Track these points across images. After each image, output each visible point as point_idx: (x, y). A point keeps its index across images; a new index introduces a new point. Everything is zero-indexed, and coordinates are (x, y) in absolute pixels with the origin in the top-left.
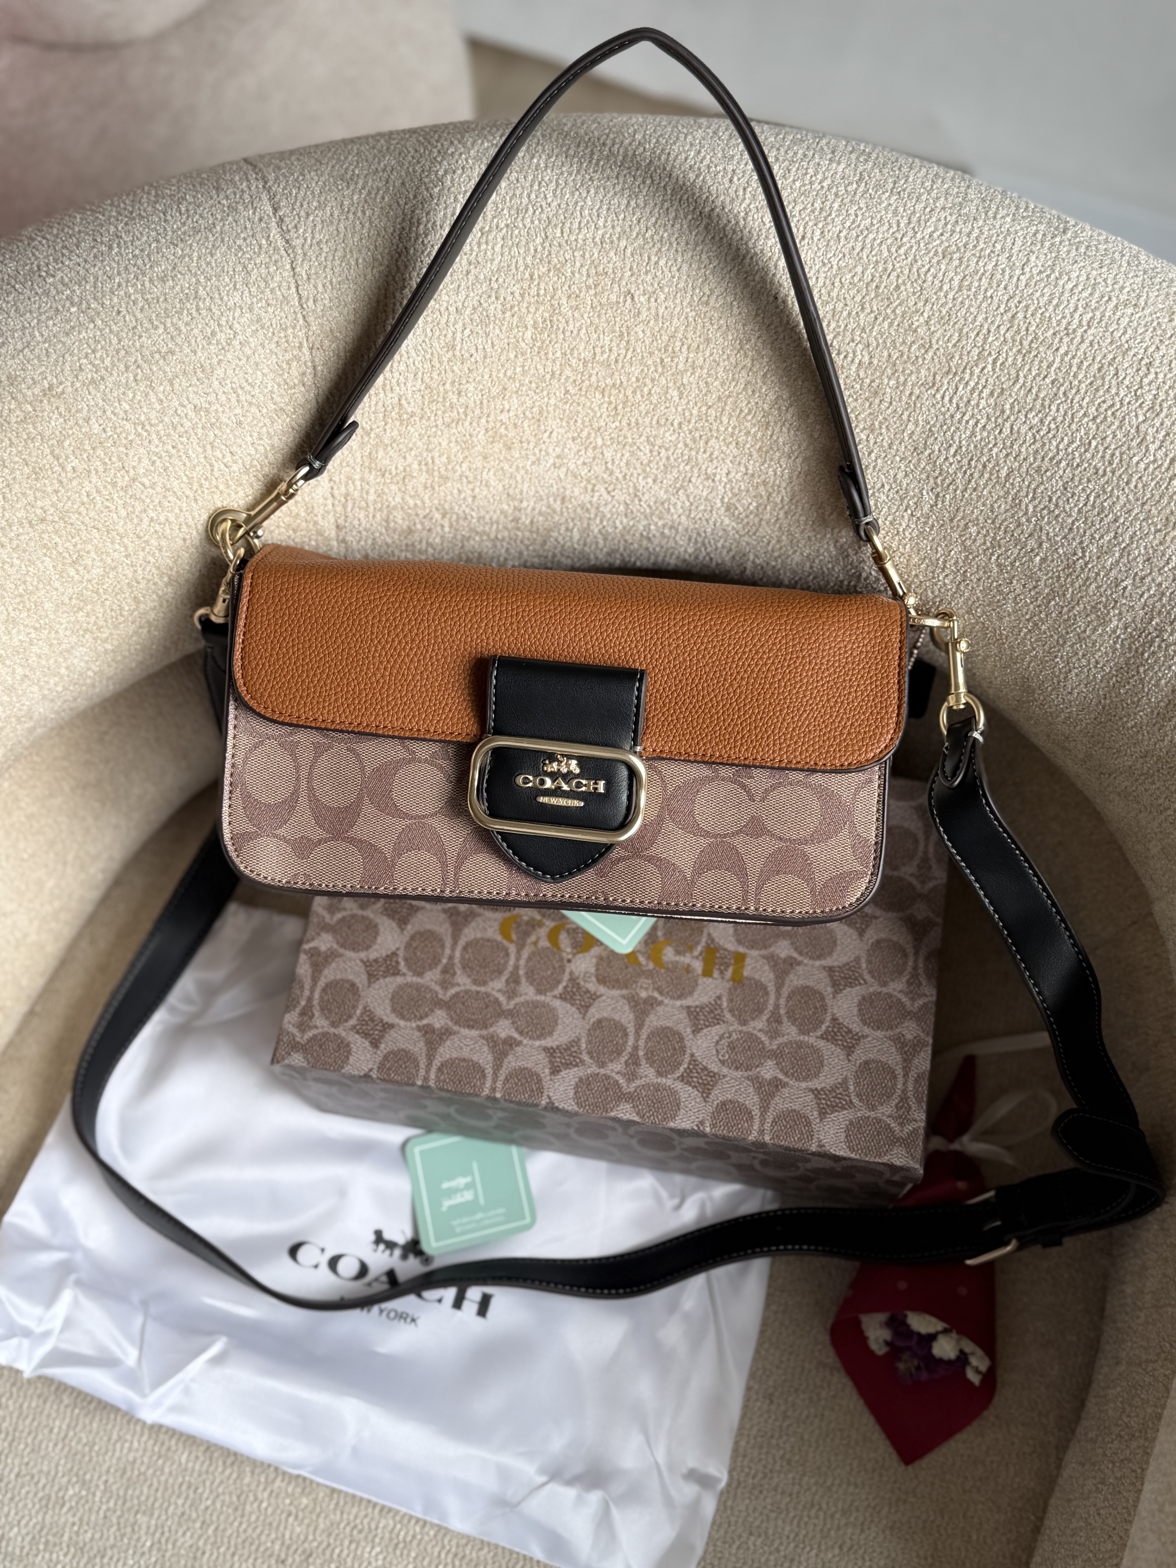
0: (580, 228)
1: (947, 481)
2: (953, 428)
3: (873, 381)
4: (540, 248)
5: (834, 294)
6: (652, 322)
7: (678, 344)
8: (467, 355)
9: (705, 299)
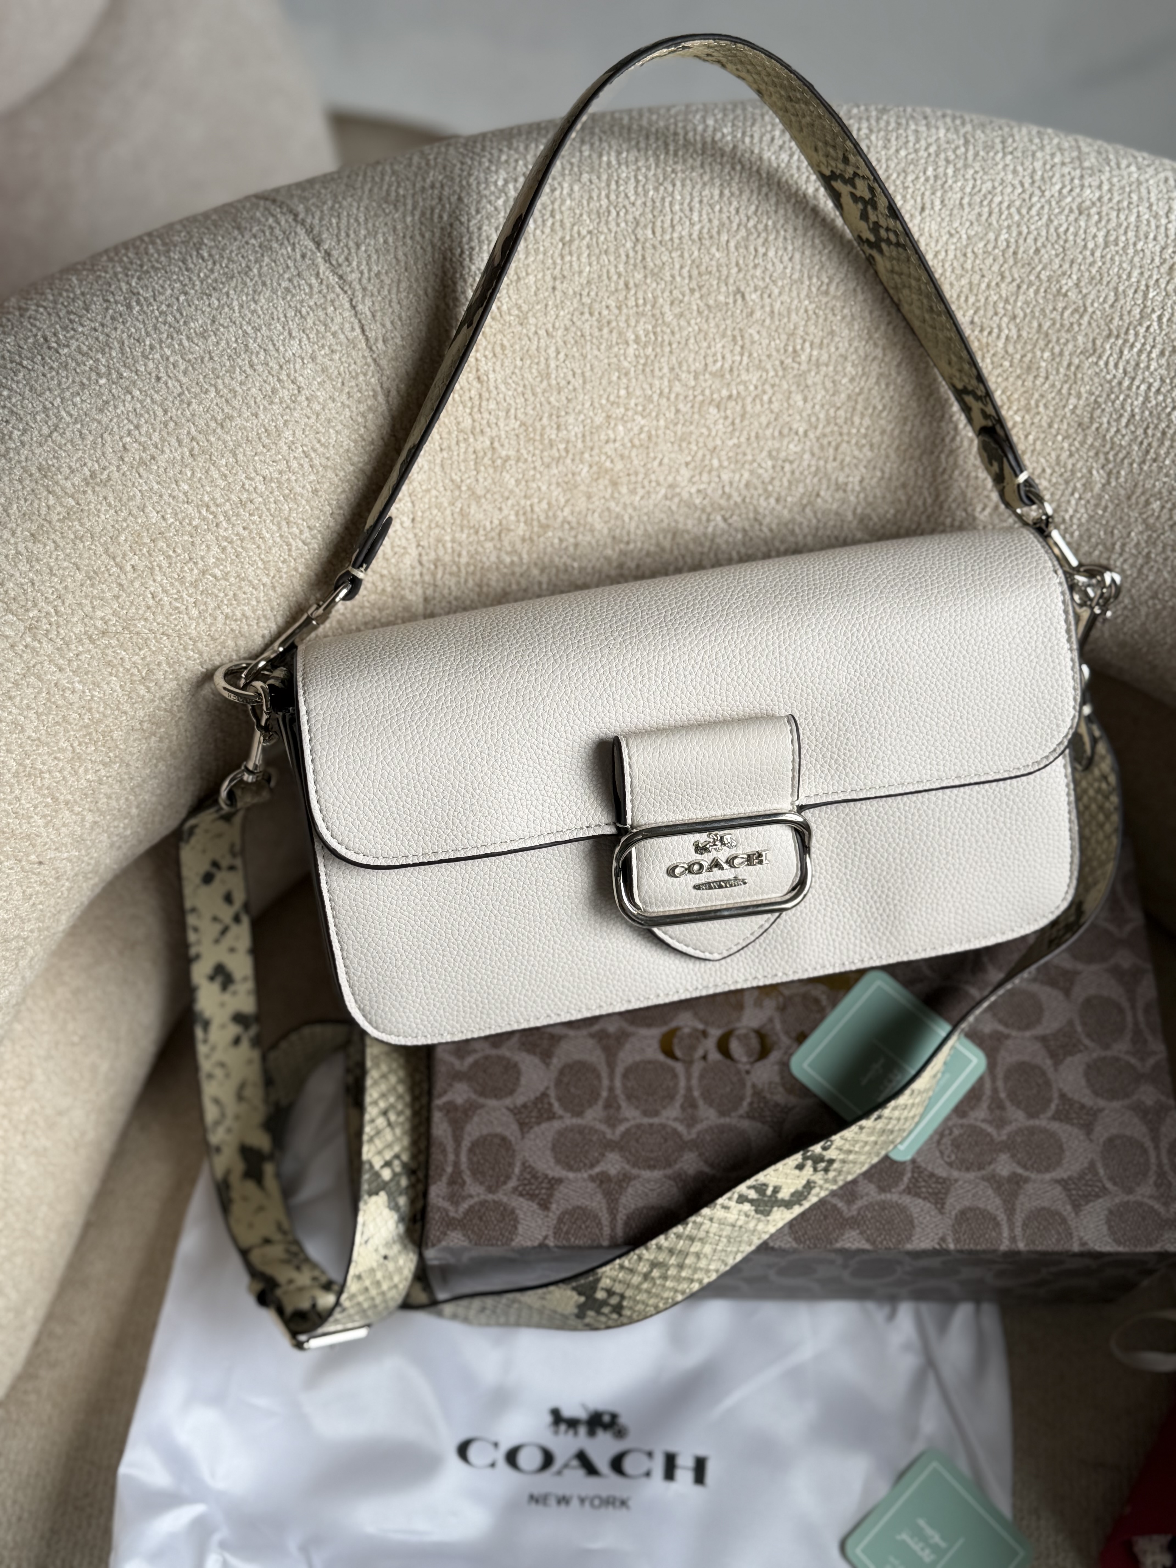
0: (673, 226)
1: (1121, 456)
2: (1122, 397)
3: (1023, 356)
4: (631, 254)
5: (968, 266)
6: (768, 322)
7: (799, 341)
8: (563, 383)
9: (824, 288)
